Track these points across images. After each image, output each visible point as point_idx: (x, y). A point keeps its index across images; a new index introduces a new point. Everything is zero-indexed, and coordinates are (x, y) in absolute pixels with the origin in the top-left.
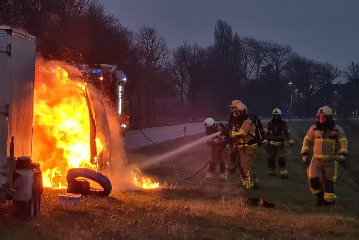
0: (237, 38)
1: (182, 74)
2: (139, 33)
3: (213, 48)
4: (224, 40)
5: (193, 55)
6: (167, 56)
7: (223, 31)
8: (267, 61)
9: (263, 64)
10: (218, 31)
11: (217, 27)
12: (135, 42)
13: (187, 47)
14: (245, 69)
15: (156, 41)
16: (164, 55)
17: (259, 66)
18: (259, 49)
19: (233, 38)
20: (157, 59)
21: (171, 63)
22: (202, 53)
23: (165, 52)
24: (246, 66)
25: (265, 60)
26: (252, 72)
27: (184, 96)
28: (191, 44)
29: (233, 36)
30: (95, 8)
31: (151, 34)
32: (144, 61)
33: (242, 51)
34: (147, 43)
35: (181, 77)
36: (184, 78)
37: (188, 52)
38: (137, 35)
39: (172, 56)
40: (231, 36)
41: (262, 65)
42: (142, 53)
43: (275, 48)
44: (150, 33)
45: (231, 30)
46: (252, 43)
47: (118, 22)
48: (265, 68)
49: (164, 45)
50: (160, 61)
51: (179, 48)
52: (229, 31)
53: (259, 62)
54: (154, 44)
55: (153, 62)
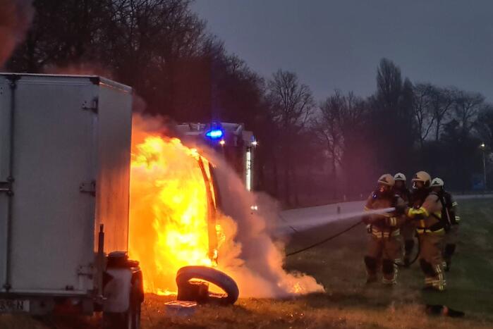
0: (408, 84)
1: (334, 135)
2: (273, 80)
3: (376, 99)
4: (390, 87)
5: (348, 108)
6: (311, 110)
7: (389, 76)
8: (450, 115)
9: (445, 119)
10: (381, 74)
11: (380, 68)
12: (268, 92)
13: (340, 97)
14: (421, 127)
15: (297, 90)
16: (308, 109)
17: (439, 121)
18: (438, 100)
19: (403, 85)
20: (299, 114)
21: (318, 119)
22: (361, 105)
23: (309, 105)
24: (421, 123)
25: (448, 114)
26: (430, 131)
27: (337, 164)
28: (345, 93)
29: (403, 81)
30: (213, 46)
31: (289, 81)
32: (280, 117)
33: (416, 102)
34: (285, 93)
35: (332, 139)
36: (336, 140)
37: (341, 104)
38: (271, 82)
39: (319, 111)
40: (400, 82)
41: (443, 122)
42: (277, 107)
43: (461, 97)
44: (289, 78)
45: (399, 74)
46: (430, 90)
47: (244, 64)
48: (448, 125)
49: (308, 95)
50: (303, 118)
51: (328, 100)
52: (398, 75)
53: (439, 117)
54: (294, 94)
55: (293, 119)
